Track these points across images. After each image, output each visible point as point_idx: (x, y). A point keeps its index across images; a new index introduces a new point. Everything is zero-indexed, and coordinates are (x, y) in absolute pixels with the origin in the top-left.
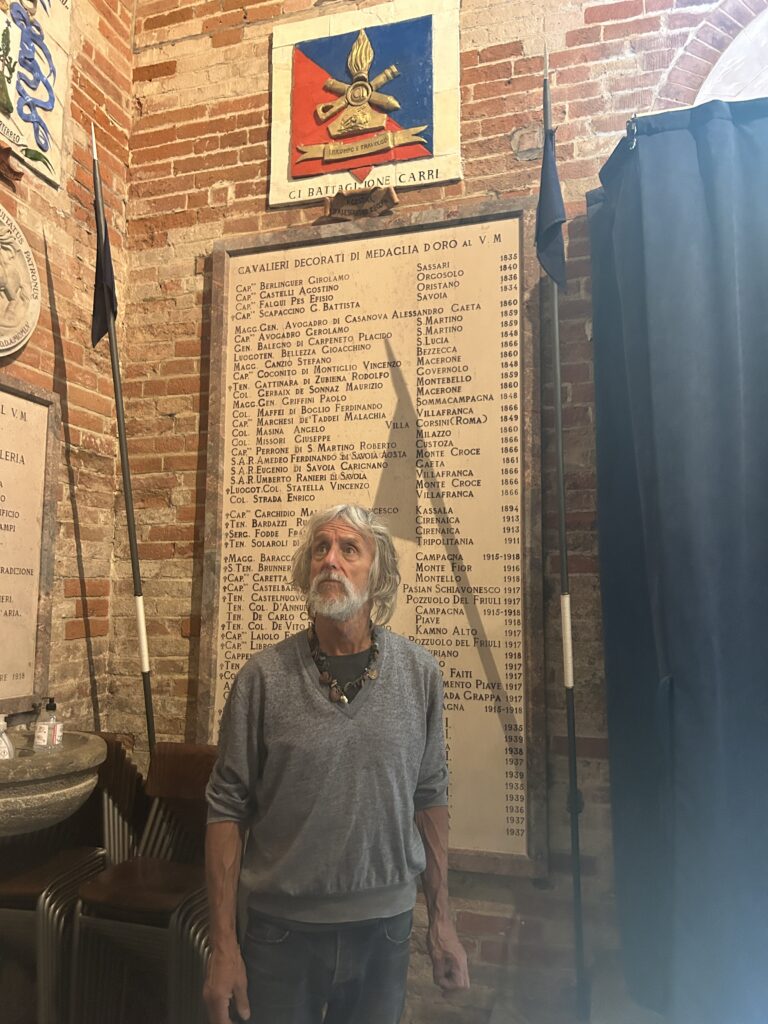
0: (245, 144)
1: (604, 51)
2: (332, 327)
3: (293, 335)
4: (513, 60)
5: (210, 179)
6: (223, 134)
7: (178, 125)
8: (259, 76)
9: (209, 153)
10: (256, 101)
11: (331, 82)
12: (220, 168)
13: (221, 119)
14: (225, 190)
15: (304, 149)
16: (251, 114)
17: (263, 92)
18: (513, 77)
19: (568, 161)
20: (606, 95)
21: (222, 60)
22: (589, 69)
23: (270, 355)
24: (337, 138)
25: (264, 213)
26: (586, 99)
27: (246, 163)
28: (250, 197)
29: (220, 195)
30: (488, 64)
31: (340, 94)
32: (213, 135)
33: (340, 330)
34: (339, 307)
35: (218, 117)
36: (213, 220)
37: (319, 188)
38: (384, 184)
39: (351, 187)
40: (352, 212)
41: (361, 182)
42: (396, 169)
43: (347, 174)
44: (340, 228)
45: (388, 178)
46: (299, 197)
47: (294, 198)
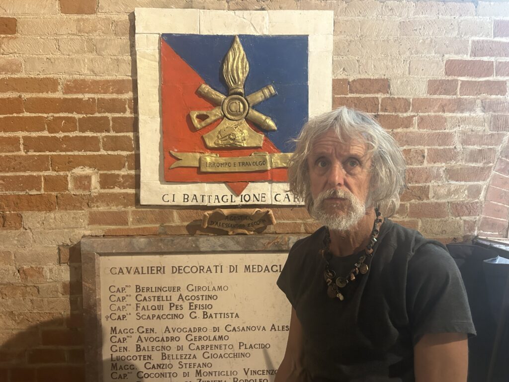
0: (108, 131)
1: (460, 106)
2: (212, 335)
3: (172, 339)
4: (380, 96)
5: (71, 163)
6: (81, 116)
7: (26, 96)
8: (120, 58)
9: (66, 134)
10: (119, 86)
11: (206, 88)
12: (81, 153)
13: (77, 99)
14: (88, 178)
15: (179, 155)
16: (113, 100)
17: (125, 78)
18: (380, 113)
19: (425, 201)
20: (459, 147)
21: (75, 31)
22: (445, 119)
23: (150, 357)
24: (212, 150)
25: (134, 208)
26: (442, 148)
27: (110, 152)
28: (117, 190)
29: (81, 183)
30: (358, 95)
31: (216, 104)
32: (70, 115)
33: (221, 338)
34: (218, 316)
35: (75, 96)
36: (75, 207)
37: (195, 195)
38: (260, 200)
39: (227, 199)
40: (230, 225)
41: (237, 195)
42: (271, 188)
43: (223, 185)
44: (219, 243)
45: (263, 196)
46: (173, 201)
47: (168, 201)
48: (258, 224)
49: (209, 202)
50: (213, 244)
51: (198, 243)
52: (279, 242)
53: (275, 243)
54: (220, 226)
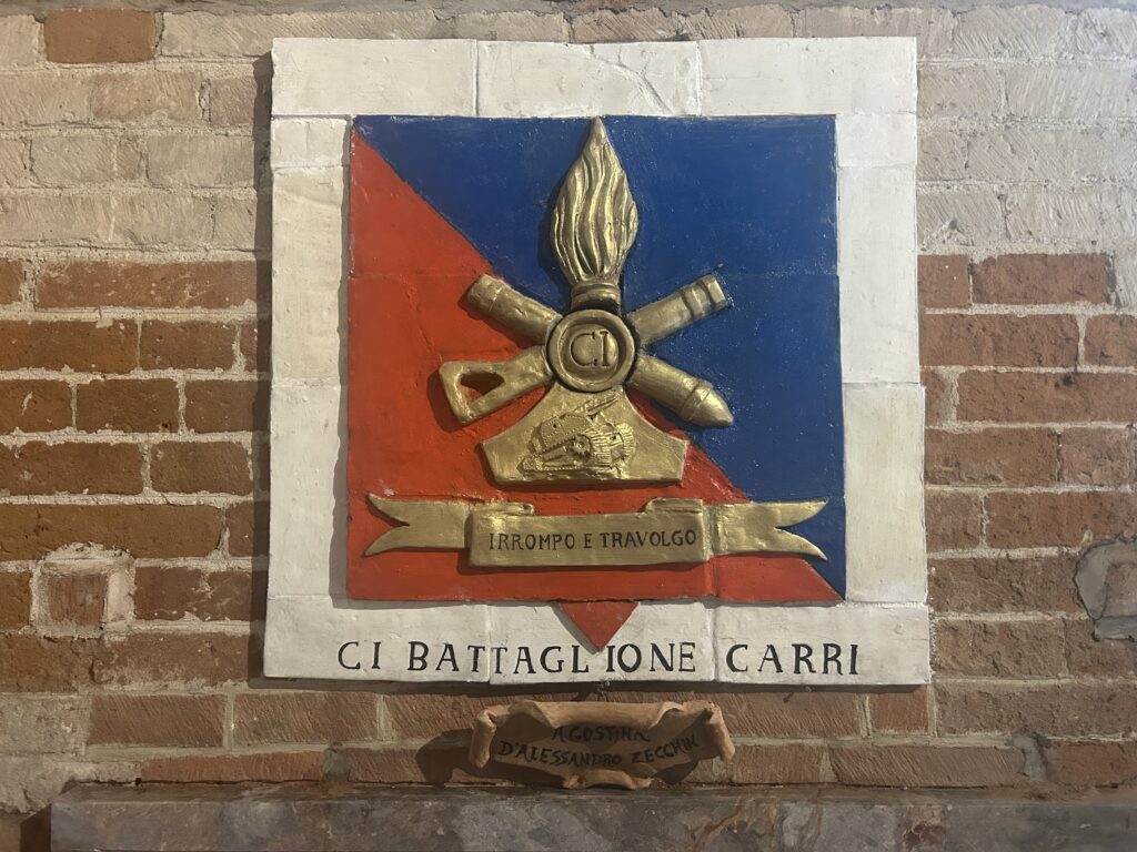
0: (171, 426)
4: (1082, 311)
5: (45, 533)
6: (86, 379)
8: (221, 193)
9: (35, 437)
10: (212, 282)
11: (495, 287)
12: (77, 500)
13: (76, 324)
14: (97, 582)
15: (399, 509)
16: (193, 327)
17: (235, 256)
18: (1085, 368)
21: (83, 113)
24: (512, 490)
25: (243, 687)
27: (175, 498)
28: (190, 624)
29: (79, 595)
30: (1004, 310)
31: (527, 338)
32: (52, 376)
35: (70, 315)
36: (47, 683)
37: (449, 647)
38: (676, 667)
39: (560, 662)
40: (569, 757)
41: (596, 648)
42: (715, 623)
43: (547, 611)
44: (530, 825)
45: (687, 650)
46: (376, 666)
47: (358, 667)
48: (672, 755)
49: (498, 671)
50: (509, 827)
51: (455, 821)
52: (746, 824)
53: (730, 828)
54: (533, 758)
